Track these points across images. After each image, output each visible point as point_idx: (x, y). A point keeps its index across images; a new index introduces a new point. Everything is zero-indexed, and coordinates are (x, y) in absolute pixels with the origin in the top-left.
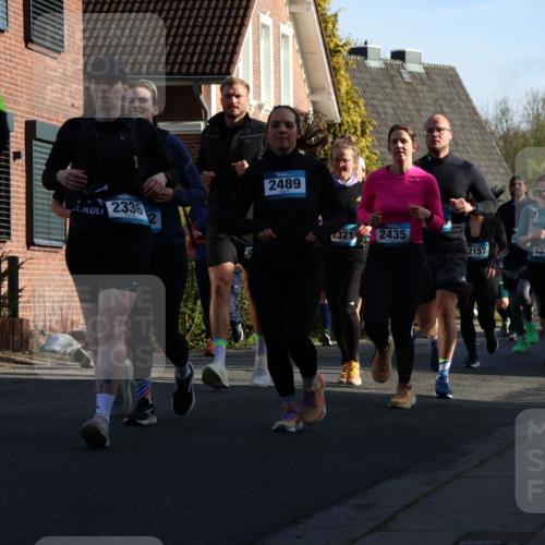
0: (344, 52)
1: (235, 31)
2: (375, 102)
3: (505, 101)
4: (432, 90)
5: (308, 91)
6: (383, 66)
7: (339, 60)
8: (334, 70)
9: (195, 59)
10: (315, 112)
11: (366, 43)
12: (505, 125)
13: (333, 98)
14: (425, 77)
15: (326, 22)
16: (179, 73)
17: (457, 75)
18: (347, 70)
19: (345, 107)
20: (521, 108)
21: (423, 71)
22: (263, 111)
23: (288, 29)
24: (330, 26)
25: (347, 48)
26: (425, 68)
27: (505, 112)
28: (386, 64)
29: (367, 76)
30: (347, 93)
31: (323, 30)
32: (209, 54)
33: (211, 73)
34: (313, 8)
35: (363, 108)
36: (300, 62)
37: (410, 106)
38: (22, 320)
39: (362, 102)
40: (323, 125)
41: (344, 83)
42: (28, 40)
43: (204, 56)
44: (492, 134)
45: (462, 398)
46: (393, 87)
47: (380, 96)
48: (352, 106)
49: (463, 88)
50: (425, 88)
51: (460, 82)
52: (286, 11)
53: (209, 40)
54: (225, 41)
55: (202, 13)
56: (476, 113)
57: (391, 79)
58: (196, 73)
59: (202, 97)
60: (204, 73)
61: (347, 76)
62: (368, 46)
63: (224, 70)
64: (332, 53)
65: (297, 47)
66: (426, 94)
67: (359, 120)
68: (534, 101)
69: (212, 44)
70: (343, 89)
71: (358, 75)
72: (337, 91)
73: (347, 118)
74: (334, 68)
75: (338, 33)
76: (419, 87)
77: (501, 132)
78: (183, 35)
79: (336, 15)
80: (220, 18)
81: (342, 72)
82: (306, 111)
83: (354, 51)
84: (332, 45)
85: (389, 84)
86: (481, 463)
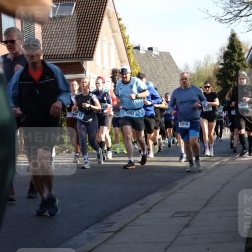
0: (132, 48)
1: (94, 43)
2: (143, 65)
4: (162, 60)
5: (120, 62)
7: (130, 51)
8: (128, 55)
9: (81, 53)
11: (139, 45)
14: (159, 56)
15: (125, 38)
16: (76, 57)
18: (133, 55)
19: (133, 67)
22: (105, 70)
23: (112, 41)
24: (126, 40)
26: (159, 53)
28: (146, 52)
29: (140, 56)
30: (133, 62)
31: (124, 41)
32: (86, 51)
33: (87, 57)
34: (120, 34)
35: (139, 67)
36: (117, 52)
37: (155, 66)
39: (138, 65)
41: (132, 59)
43: (84, 52)
46: (149, 60)
47: (144, 63)
48: (135, 67)
50: (160, 60)
51: (171, 57)
52: (111, 35)
53: (85, 46)
54: (91, 46)
55: (83, 37)
57: (148, 57)
58: (81, 57)
59: (84, 66)
60: (84, 57)
63: (91, 56)
64: (127, 49)
65: (115, 47)
66: (160, 62)
69: (86, 48)
70: (132, 61)
71: (137, 56)
72: (130, 62)
75: (129, 42)
76: (158, 59)
79: (128, 36)
80: (89, 38)
81: (131, 55)
83: (135, 48)
84: (127, 46)
85: (147, 59)
86: (181, 188)
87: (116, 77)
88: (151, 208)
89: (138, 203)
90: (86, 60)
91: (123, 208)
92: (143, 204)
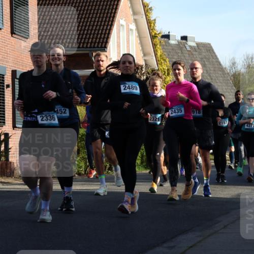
0: (159, 37)
1: (109, 28)
3: (234, 59)
4: (200, 54)
5: (142, 55)
6: (177, 43)
7: (157, 40)
8: (154, 45)
9: (90, 41)
10: (146, 64)
11: (169, 33)
12: (234, 70)
13: (154, 58)
14: (196, 48)
15: (150, 23)
16: (83, 47)
17: (211, 47)
18: (160, 45)
19: (160, 62)
20: (241, 62)
21: (196, 45)
23: (133, 26)
24: (152, 25)
25: (160, 35)
26: (196, 44)
27: (234, 64)
28: (178, 42)
29: (170, 48)
30: (161, 56)
31: (149, 27)
32: (96, 39)
33: (98, 47)
34: (144, 17)
35: (168, 63)
36: (139, 41)
38: (11, 162)
39: (167, 60)
40: (149, 70)
41: (159, 51)
42: (12, 33)
43: (94, 40)
44: (228, 74)
45: (216, 196)
46: (182, 53)
48: (163, 62)
49: (214, 53)
50: (197, 53)
51: (213, 50)
52: (132, 18)
53: (96, 32)
54: (104, 32)
55: (93, 19)
56: (220, 65)
57: (181, 49)
58: (90, 47)
60: (94, 47)
61: (160, 47)
62: (170, 34)
63: (103, 46)
64: (153, 37)
65: (137, 35)
66: (197, 56)
67: (166, 68)
68: (247, 58)
69: (98, 34)
70: (159, 54)
71: (165, 47)
72: (156, 55)
73: (160, 67)
74: (155, 44)
75: (156, 28)
76: (194, 53)
77: (232, 73)
78: (84, 30)
79: (155, 20)
80: (101, 22)
81: (158, 46)
82: (142, 64)
83: (163, 37)
84: (153, 34)
85: (180, 51)
86: (225, 227)
87: (137, 75)
88: (184, 252)
89: (165, 245)
92: (174, 247)
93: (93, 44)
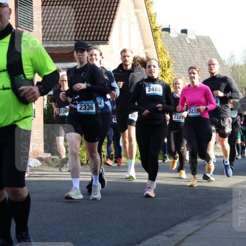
0: (160, 30)
1: (111, 21)
2: (174, 52)
5: (144, 48)
6: (177, 36)
7: (157, 33)
8: (155, 38)
9: (93, 34)
11: (169, 26)
12: (232, 62)
14: (196, 41)
15: (151, 16)
17: (210, 40)
18: (161, 38)
19: (160, 55)
21: (195, 38)
23: (134, 20)
24: (153, 18)
25: (161, 28)
27: (233, 56)
28: (179, 35)
29: (170, 41)
30: (161, 49)
31: (150, 20)
32: (99, 32)
33: (100, 40)
35: (168, 55)
37: (190, 54)
41: (160, 44)
42: (17, 26)
43: (97, 33)
44: (227, 66)
46: (182, 46)
47: (176, 50)
48: (163, 54)
49: (213, 46)
50: (196, 46)
51: (212, 44)
52: (133, 11)
53: (99, 25)
54: (106, 25)
55: (96, 13)
57: (181, 42)
58: (93, 40)
60: (96, 40)
61: (161, 40)
63: (105, 39)
64: (154, 30)
65: (138, 28)
67: (167, 61)
69: (100, 27)
70: (159, 47)
71: (166, 40)
72: (156, 47)
75: (156, 21)
76: (194, 46)
77: (231, 65)
78: (87, 23)
79: (156, 14)
80: (104, 15)
81: (159, 39)
83: (164, 30)
84: (154, 27)
85: (180, 44)
86: (223, 215)
88: (183, 240)
89: (165, 233)
90: (98, 44)
91: (144, 239)
92: (173, 234)
93: (95, 37)
